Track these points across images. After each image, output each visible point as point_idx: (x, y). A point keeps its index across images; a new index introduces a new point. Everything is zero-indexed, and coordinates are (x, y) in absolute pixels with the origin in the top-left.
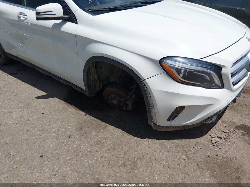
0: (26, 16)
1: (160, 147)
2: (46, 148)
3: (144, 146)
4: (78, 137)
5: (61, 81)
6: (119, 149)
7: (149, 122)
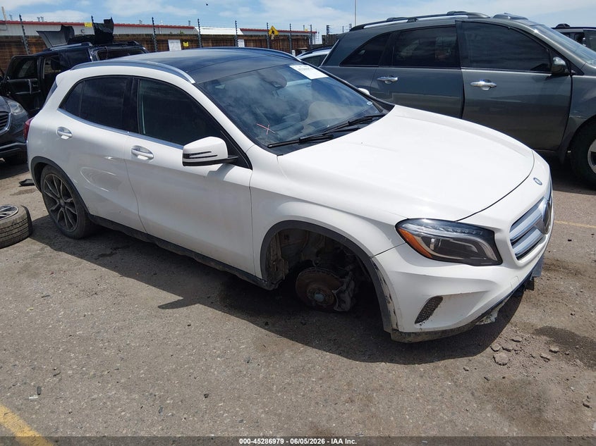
0: (151, 153)
1: (406, 371)
2: (213, 381)
3: (380, 371)
4: (263, 361)
5: (213, 265)
6: (337, 377)
7: (384, 327)
